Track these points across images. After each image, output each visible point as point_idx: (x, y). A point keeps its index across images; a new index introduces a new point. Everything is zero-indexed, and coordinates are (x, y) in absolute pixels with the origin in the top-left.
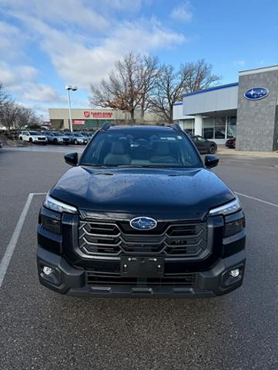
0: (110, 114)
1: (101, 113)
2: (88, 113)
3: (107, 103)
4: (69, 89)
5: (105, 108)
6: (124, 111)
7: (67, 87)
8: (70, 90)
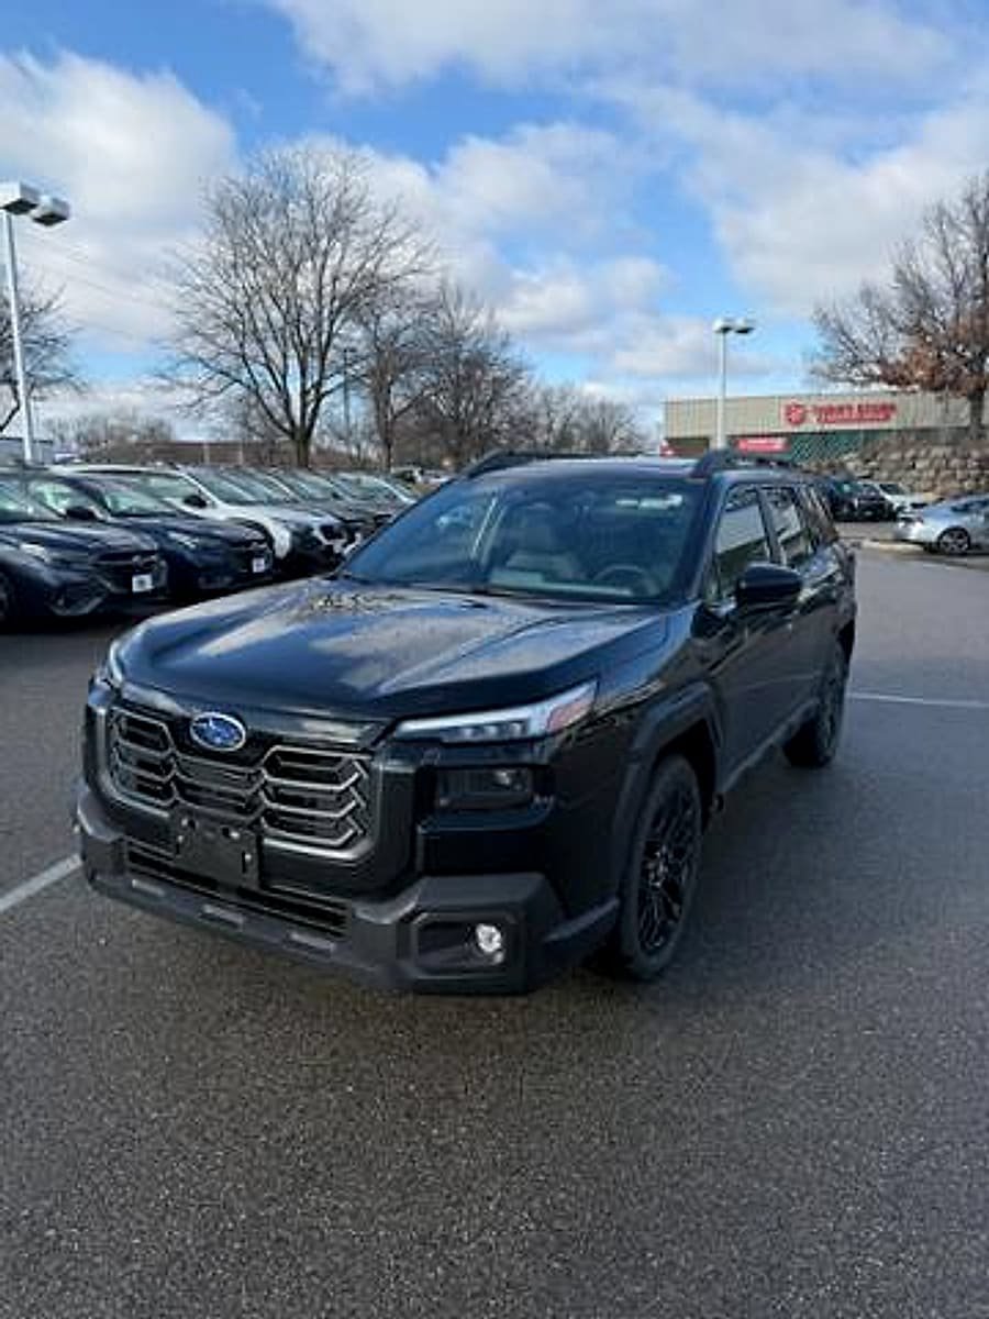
0: (887, 410)
1: (850, 408)
2: (800, 411)
3: (877, 370)
4: (725, 330)
5: (865, 390)
6: (939, 395)
7: (719, 324)
8: (731, 334)
